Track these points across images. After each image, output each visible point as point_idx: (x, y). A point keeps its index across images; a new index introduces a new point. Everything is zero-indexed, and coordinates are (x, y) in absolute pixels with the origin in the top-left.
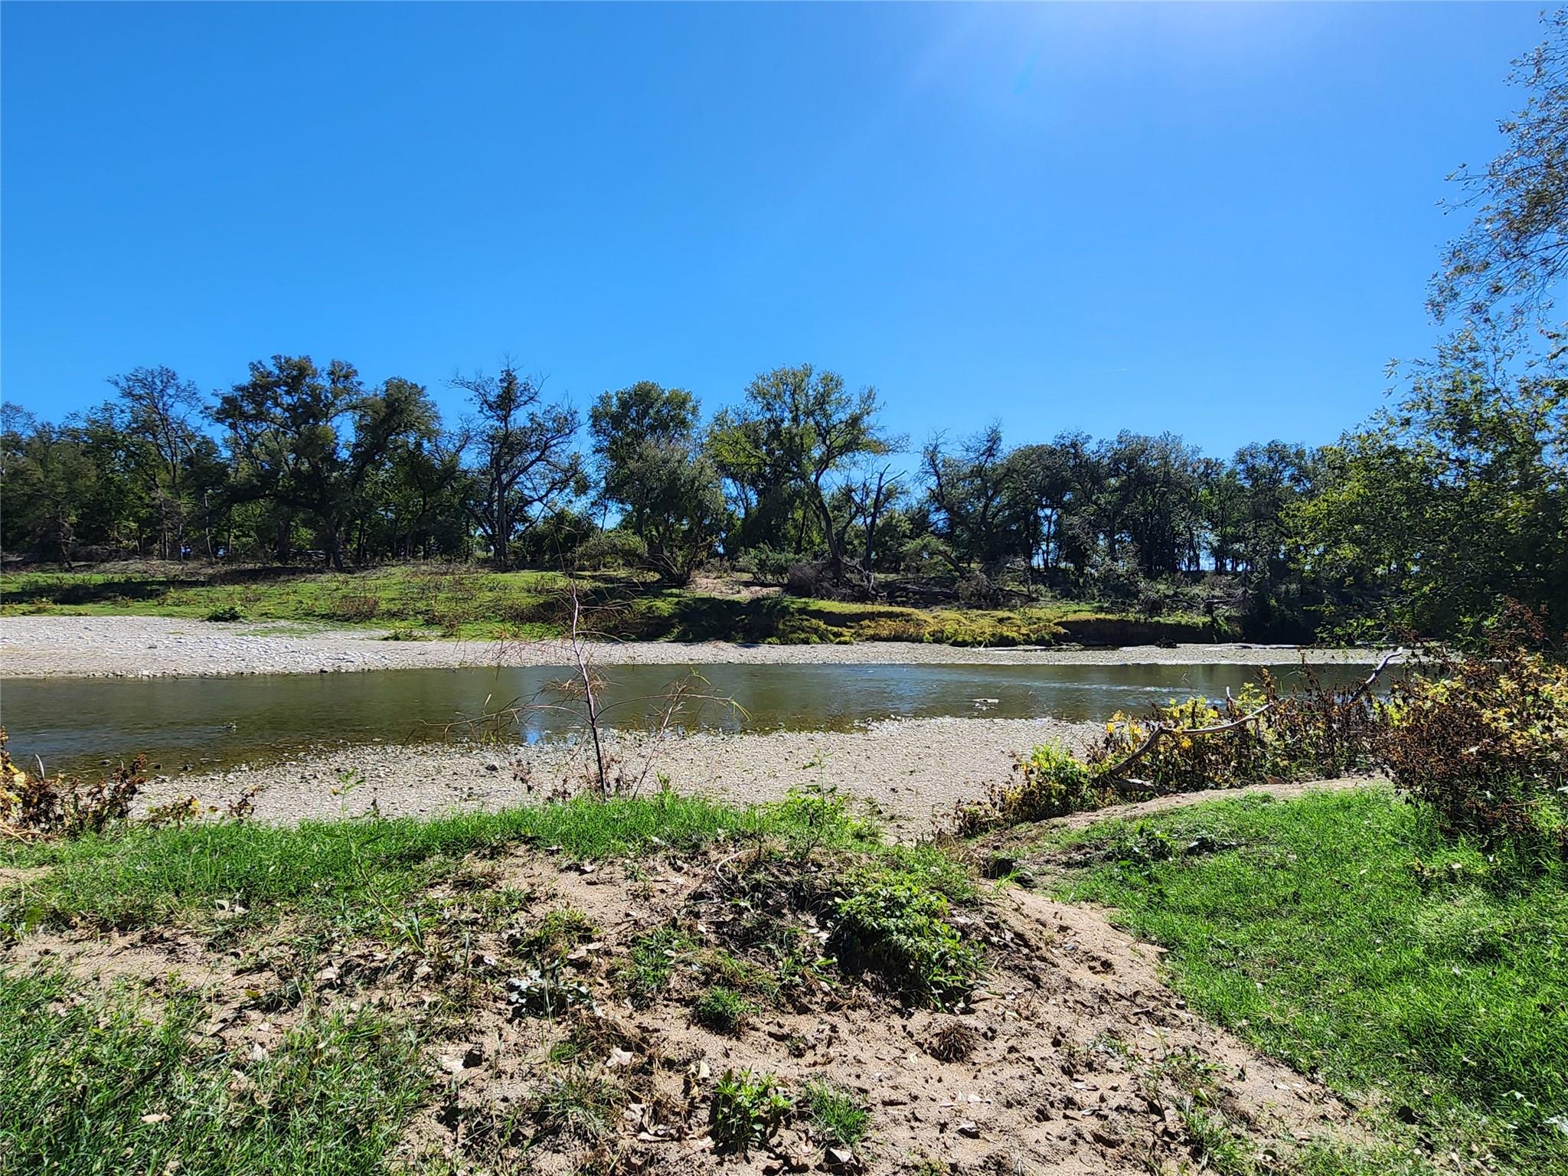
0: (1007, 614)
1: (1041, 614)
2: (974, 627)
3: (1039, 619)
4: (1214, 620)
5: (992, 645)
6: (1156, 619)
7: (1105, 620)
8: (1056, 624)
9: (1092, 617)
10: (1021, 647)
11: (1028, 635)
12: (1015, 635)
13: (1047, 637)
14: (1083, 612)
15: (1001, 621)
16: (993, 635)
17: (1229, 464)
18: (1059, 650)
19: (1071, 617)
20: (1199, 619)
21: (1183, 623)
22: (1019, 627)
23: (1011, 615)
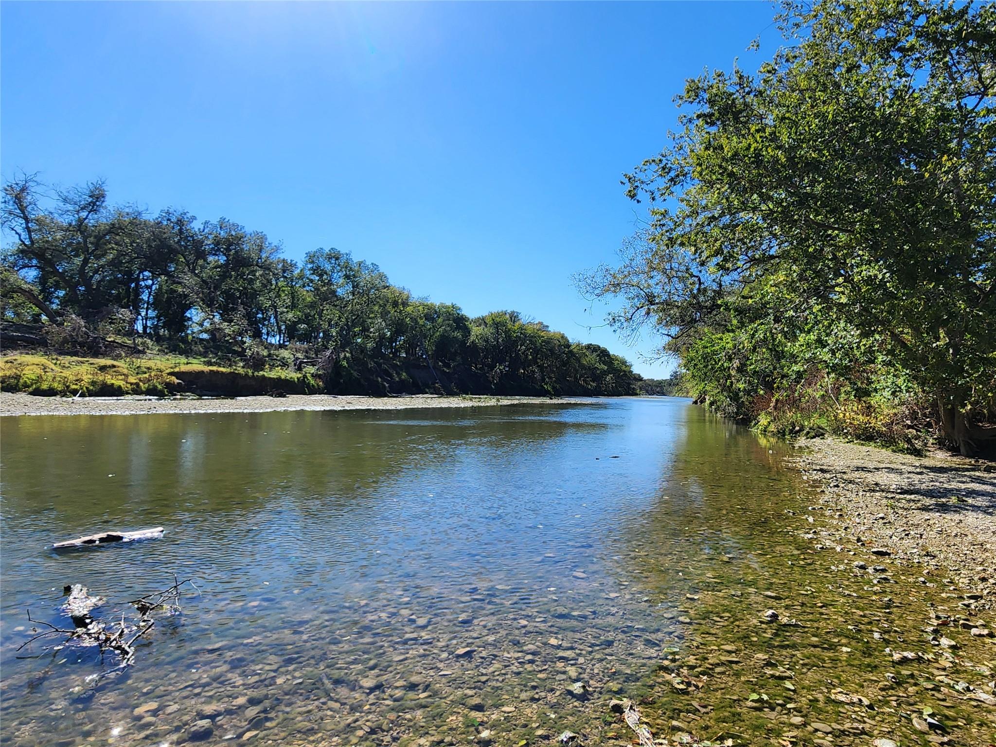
0: (109, 362)
1: (150, 364)
2: (66, 373)
3: (149, 368)
4: (305, 376)
5: (91, 394)
6: (261, 373)
7: (218, 372)
8: (169, 374)
9: (207, 369)
10: (129, 397)
11: (137, 384)
12: (121, 383)
13: (160, 387)
14: (196, 365)
15: (103, 368)
16: (93, 383)
17: (300, 265)
18: (175, 399)
19: (184, 368)
20: (295, 376)
21: (283, 377)
22: (126, 376)
23: (115, 363)
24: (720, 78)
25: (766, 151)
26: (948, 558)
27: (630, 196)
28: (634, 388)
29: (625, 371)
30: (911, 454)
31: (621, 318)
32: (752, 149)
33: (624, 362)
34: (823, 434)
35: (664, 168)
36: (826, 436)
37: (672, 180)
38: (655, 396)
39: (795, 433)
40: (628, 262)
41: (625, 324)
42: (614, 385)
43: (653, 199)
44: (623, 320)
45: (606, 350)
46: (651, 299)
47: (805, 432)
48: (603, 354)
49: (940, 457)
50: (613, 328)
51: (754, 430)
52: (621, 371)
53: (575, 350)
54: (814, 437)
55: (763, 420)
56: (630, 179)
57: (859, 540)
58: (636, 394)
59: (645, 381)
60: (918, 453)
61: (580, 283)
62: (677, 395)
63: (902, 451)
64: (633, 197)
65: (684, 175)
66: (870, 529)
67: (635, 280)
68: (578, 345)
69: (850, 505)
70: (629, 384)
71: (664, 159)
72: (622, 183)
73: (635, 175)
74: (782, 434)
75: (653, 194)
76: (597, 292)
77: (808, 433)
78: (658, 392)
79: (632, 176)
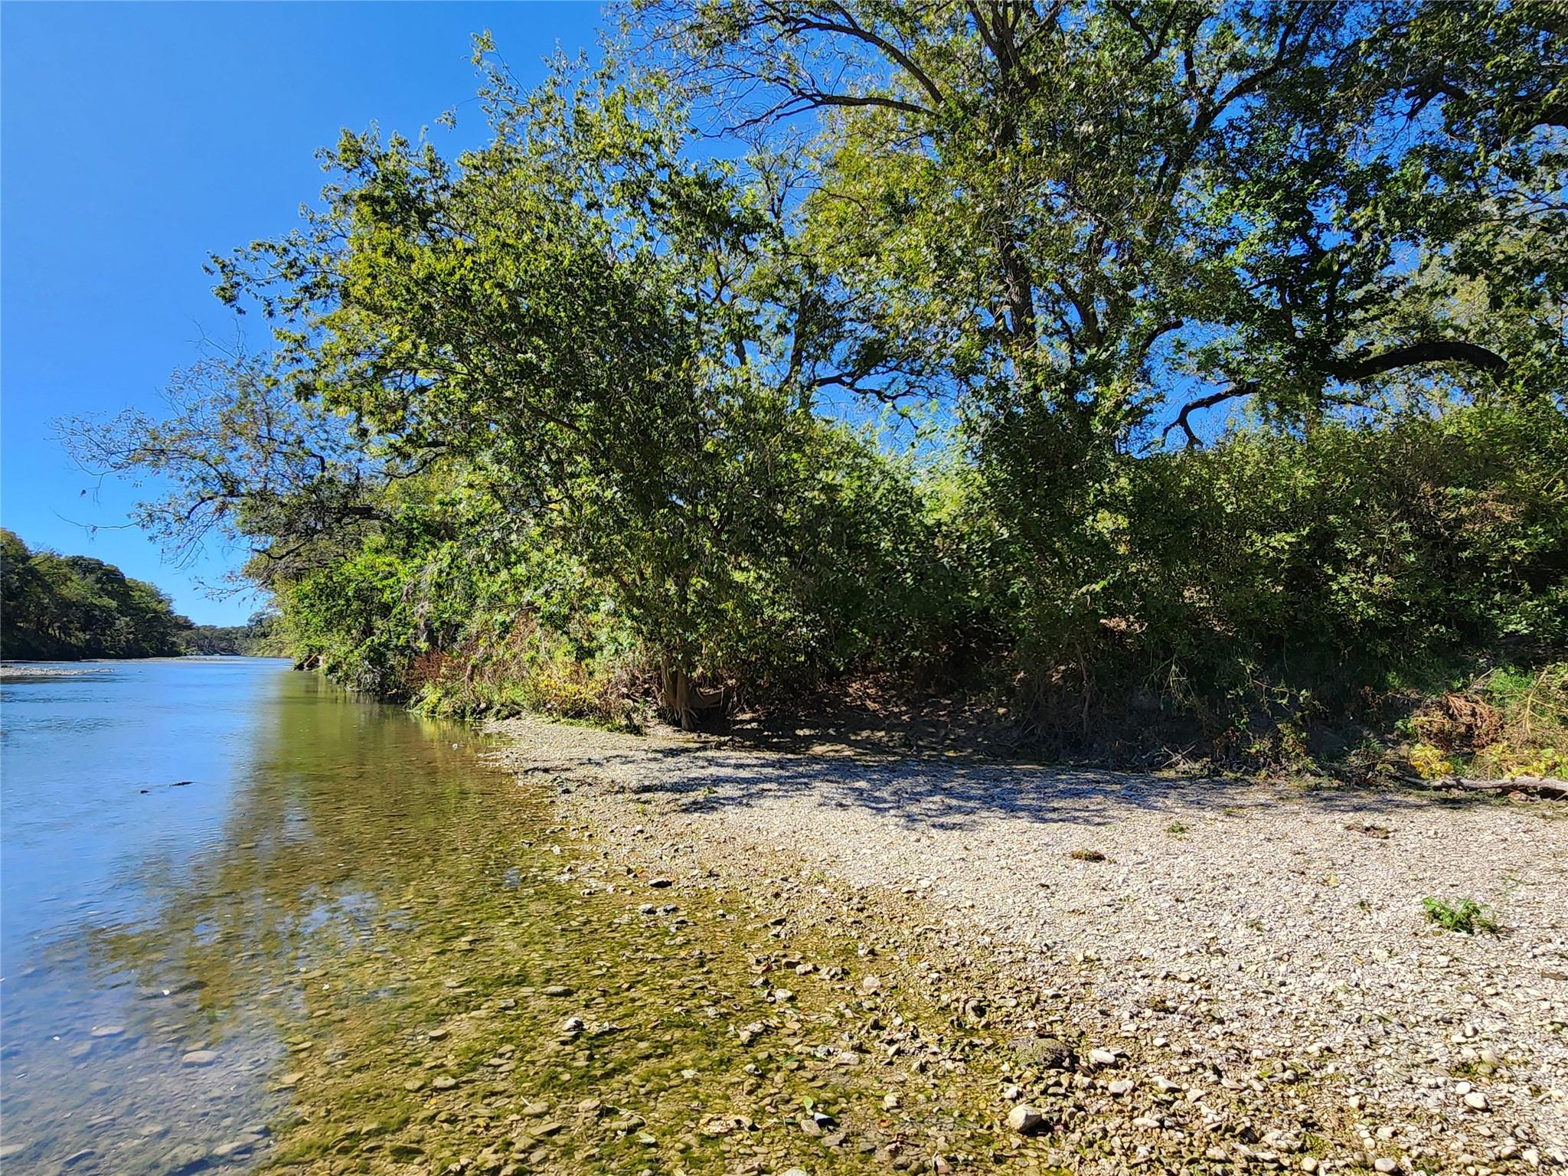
24: (401, 149)
25: (481, 284)
26: (732, 875)
27: (224, 297)
28: (173, 643)
29: (155, 611)
30: (631, 732)
31: (165, 515)
32: (457, 276)
33: (155, 595)
34: (518, 713)
35: (291, 265)
36: (523, 714)
37: (306, 289)
38: (217, 656)
39: (480, 713)
40: (185, 414)
41: (175, 527)
42: (131, 636)
43: (271, 314)
44: (170, 518)
45: (117, 570)
46: (231, 487)
47: (494, 710)
48: (111, 579)
49: (663, 735)
50: (148, 533)
51: (415, 711)
52: (147, 610)
53: (42, 568)
54: (507, 717)
55: (430, 694)
56: (224, 266)
57: (629, 871)
58: (178, 654)
59: (198, 629)
60: (636, 730)
61: (74, 439)
62: (260, 654)
63: (619, 729)
64: (229, 300)
65: (328, 287)
66: (633, 850)
67: (201, 449)
68: (50, 558)
69: (596, 817)
70: (164, 635)
71: (292, 249)
72: (207, 269)
73: (234, 262)
74: (459, 715)
75: (269, 304)
76: (116, 459)
77: (499, 712)
78: (223, 650)
79: (228, 262)
